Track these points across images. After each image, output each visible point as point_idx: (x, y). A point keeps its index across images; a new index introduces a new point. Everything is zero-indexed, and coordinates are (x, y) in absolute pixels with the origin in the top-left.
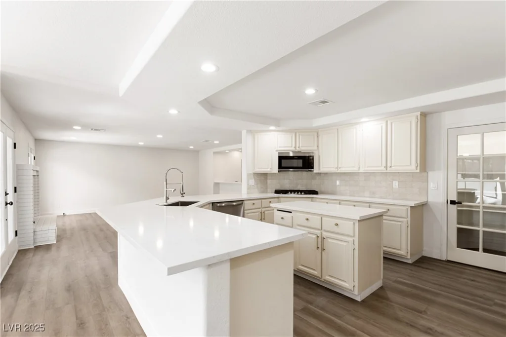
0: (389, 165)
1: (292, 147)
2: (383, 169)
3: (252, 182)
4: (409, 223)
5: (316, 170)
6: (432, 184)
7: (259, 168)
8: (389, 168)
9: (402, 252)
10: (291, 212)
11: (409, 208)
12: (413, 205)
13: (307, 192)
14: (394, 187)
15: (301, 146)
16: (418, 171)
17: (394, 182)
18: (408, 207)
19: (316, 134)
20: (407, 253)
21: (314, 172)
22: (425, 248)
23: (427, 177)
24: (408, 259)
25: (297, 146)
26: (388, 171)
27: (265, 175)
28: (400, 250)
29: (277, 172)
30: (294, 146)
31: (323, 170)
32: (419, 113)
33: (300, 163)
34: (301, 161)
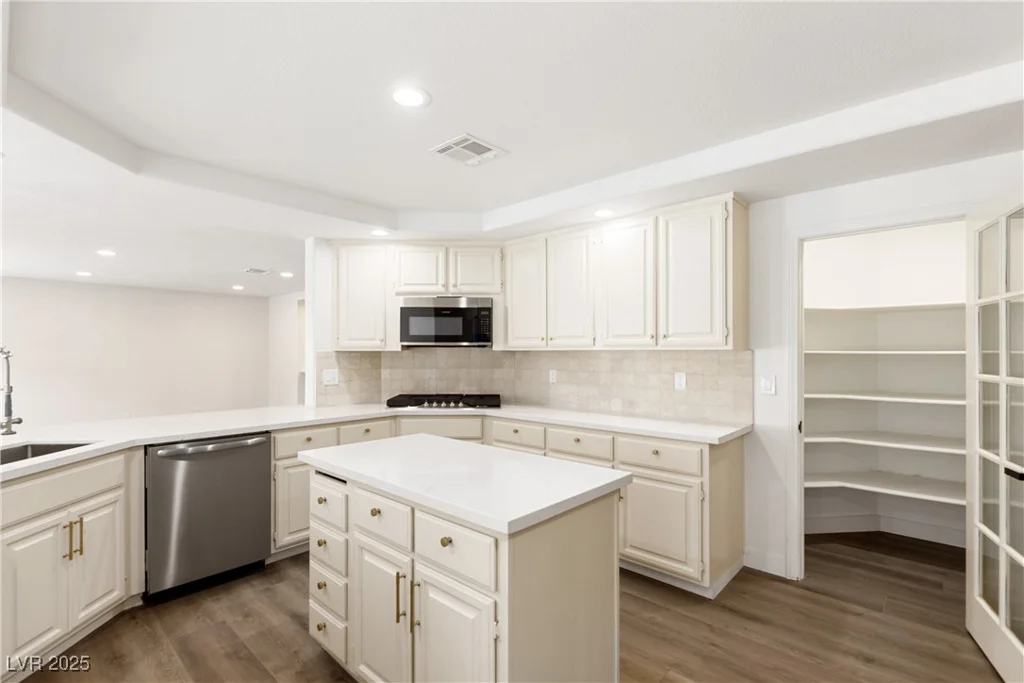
0: (662, 332)
1: (437, 284)
2: (646, 342)
3: (333, 375)
4: (707, 489)
5: (498, 345)
6: (763, 381)
7: (350, 339)
8: (661, 341)
9: (691, 570)
10: (345, 482)
11: (706, 450)
12: (717, 443)
13: (472, 402)
14: (677, 387)
15: (459, 283)
16: (730, 347)
17: (677, 375)
18: (701, 447)
19: (498, 251)
20: (703, 572)
21: (495, 348)
22: (748, 548)
23: (753, 361)
24: (706, 589)
25: (452, 281)
26: (658, 348)
27: (374, 357)
28: (684, 563)
29: (399, 349)
30: (442, 281)
31: (515, 344)
32: (730, 195)
33: (456, 326)
34: (459, 321)
